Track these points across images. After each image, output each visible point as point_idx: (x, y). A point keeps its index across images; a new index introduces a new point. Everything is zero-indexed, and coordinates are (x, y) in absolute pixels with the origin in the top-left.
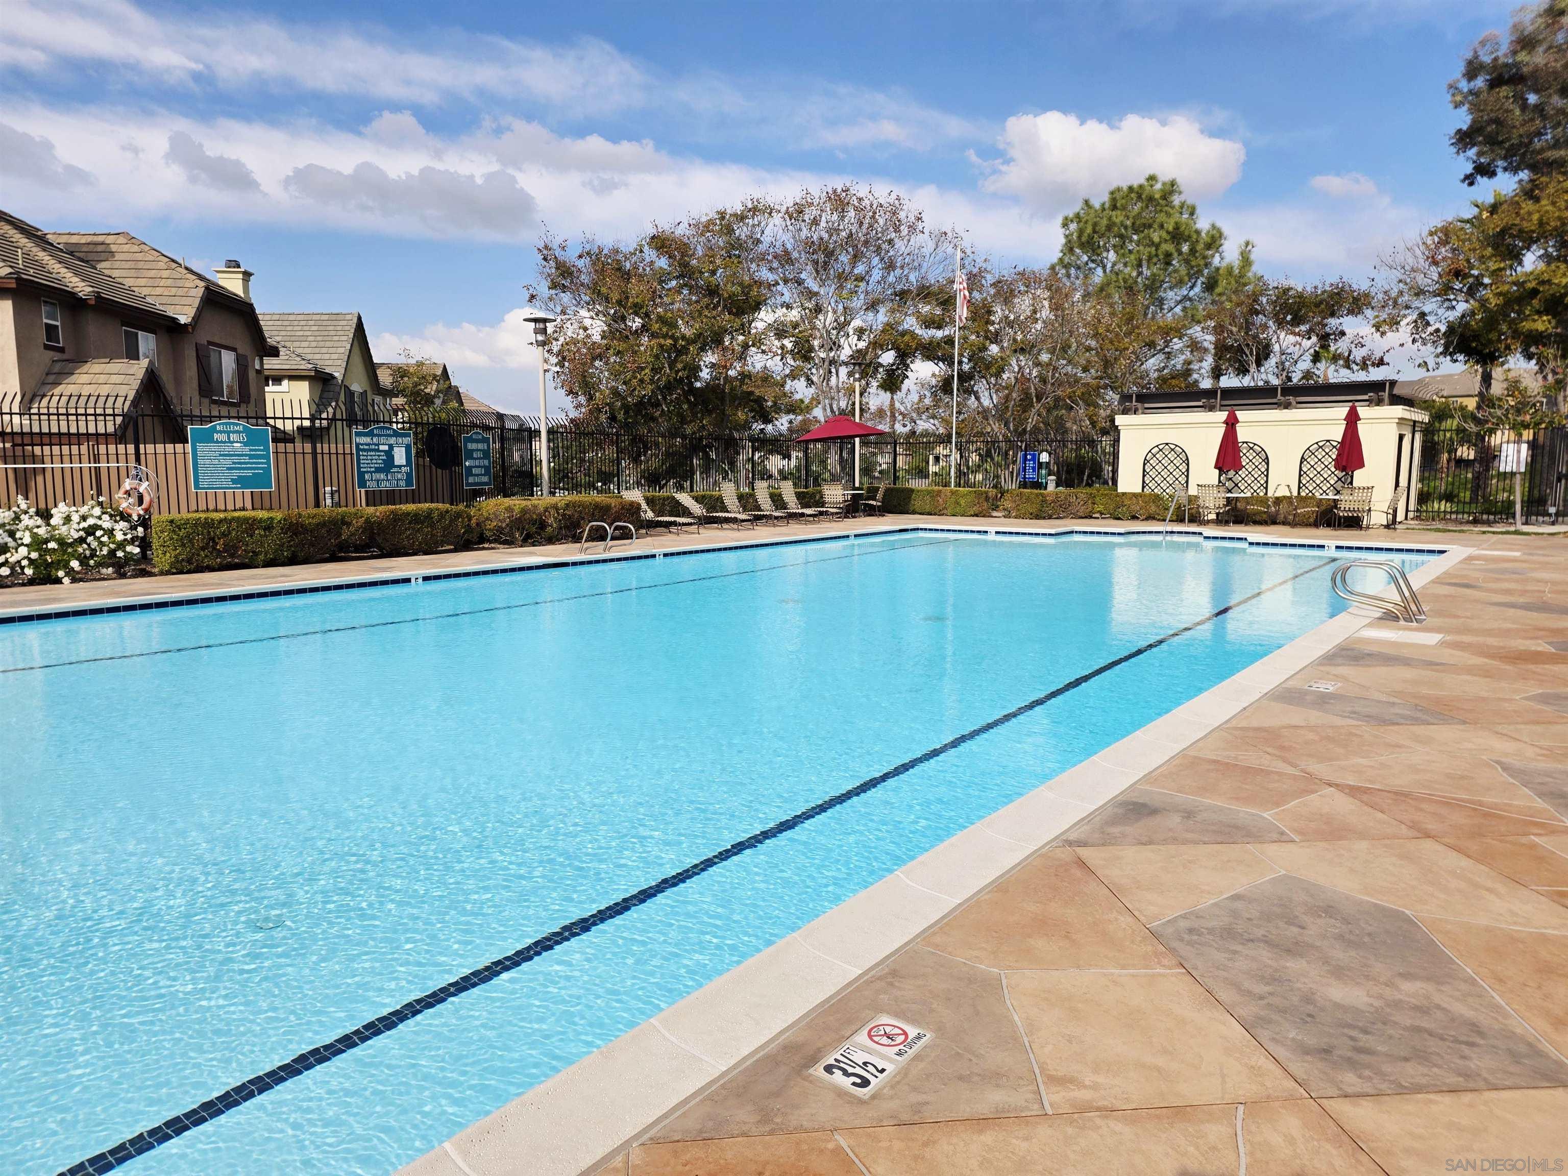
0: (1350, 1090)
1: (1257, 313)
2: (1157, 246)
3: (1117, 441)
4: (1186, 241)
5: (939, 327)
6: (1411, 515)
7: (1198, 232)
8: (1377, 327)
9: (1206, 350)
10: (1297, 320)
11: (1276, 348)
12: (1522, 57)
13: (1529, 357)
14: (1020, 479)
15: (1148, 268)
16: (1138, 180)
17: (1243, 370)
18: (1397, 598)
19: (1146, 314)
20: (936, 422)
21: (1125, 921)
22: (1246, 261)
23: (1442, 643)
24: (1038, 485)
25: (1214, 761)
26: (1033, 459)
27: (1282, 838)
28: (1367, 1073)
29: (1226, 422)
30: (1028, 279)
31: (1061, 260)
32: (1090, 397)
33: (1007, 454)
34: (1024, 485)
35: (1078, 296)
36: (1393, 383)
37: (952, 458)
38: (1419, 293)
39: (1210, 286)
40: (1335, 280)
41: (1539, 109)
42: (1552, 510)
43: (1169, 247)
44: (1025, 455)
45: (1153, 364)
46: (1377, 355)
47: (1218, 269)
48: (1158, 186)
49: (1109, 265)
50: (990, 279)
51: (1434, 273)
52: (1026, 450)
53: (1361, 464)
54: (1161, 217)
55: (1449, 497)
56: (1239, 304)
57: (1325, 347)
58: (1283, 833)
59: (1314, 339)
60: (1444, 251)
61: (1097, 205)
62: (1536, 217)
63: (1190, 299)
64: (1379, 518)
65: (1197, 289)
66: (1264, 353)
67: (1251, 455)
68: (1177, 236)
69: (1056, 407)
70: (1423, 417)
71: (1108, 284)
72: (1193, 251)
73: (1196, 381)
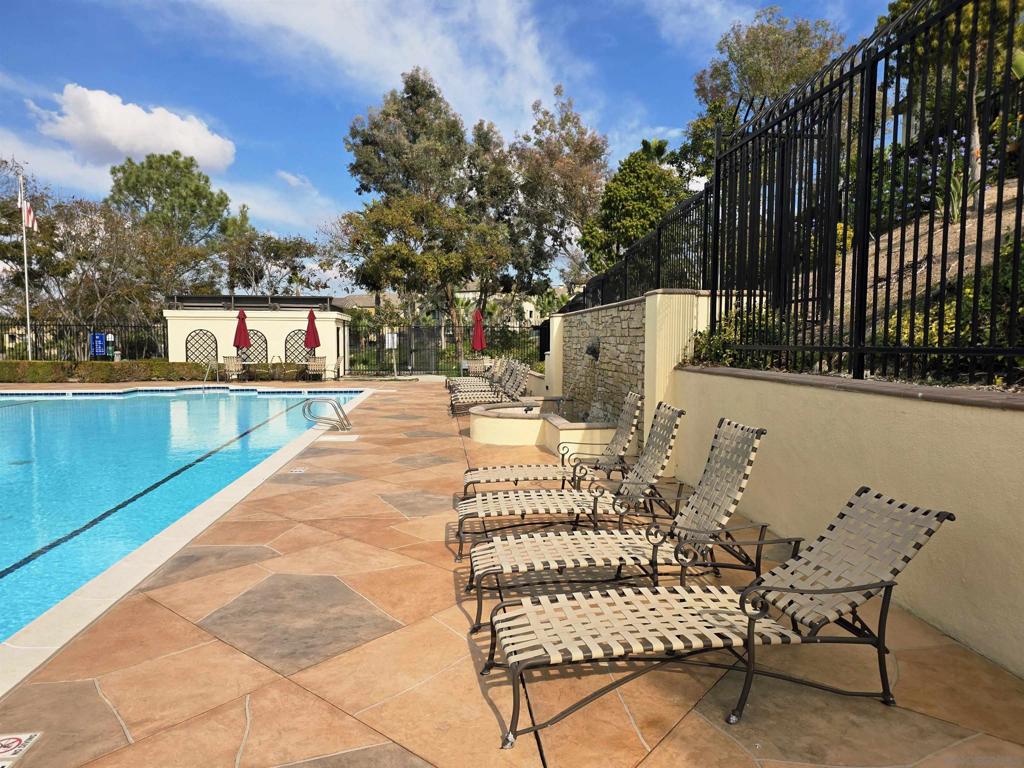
0: (303, 667)
1: (253, 250)
2: (185, 199)
3: (165, 327)
4: (204, 198)
5: (6, 234)
6: (347, 372)
7: (212, 194)
8: (321, 266)
9: (222, 270)
10: (277, 257)
11: (267, 272)
12: (375, 132)
13: (394, 289)
14: (91, 353)
15: (180, 212)
16: (168, 153)
17: (247, 285)
18: (337, 418)
19: (180, 243)
20: (10, 308)
21: (180, 625)
22: (244, 217)
23: (359, 440)
24: (106, 358)
25: (236, 522)
26: (101, 338)
27: (274, 555)
28: (312, 656)
29: (238, 317)
30: (85, 208)
31: (112, 197)
32: (144, 296)
33: (78, 334)
34: (95, 357)
35: (128, 224)
36: (331, 299)
37: (28, 337)
38: (340, 249)
39: (223, 229)
40: (295, 235)
41: (385, 161)
42: (410, 368)
43: (191, 200)
44: (94, 336)
45: (188, 276)
46: (324, 281)
47: (227, 220)
48: (182, 159)
49: (150, 206)
50: (51, 203)
51: (347, 240)
52: (94, 332)
53: (318, 345)
54: (186, 180)
55: (365, 362)
56: (242, 243)
57: (295, 274)
58: (274, 553)
59: (288, 269)
60: (350, 229)
61: (138, 163)
62: (390, 217)
63: (210, 236)
64: (330, 375)
65: (214, 231)
66: (259, 276)
67: (256, 338)
68: (198, 194)
69: (117, 301)
70: (348, 318)
71: (151, 218)
72: (209, 205)
73: (218, 290)
